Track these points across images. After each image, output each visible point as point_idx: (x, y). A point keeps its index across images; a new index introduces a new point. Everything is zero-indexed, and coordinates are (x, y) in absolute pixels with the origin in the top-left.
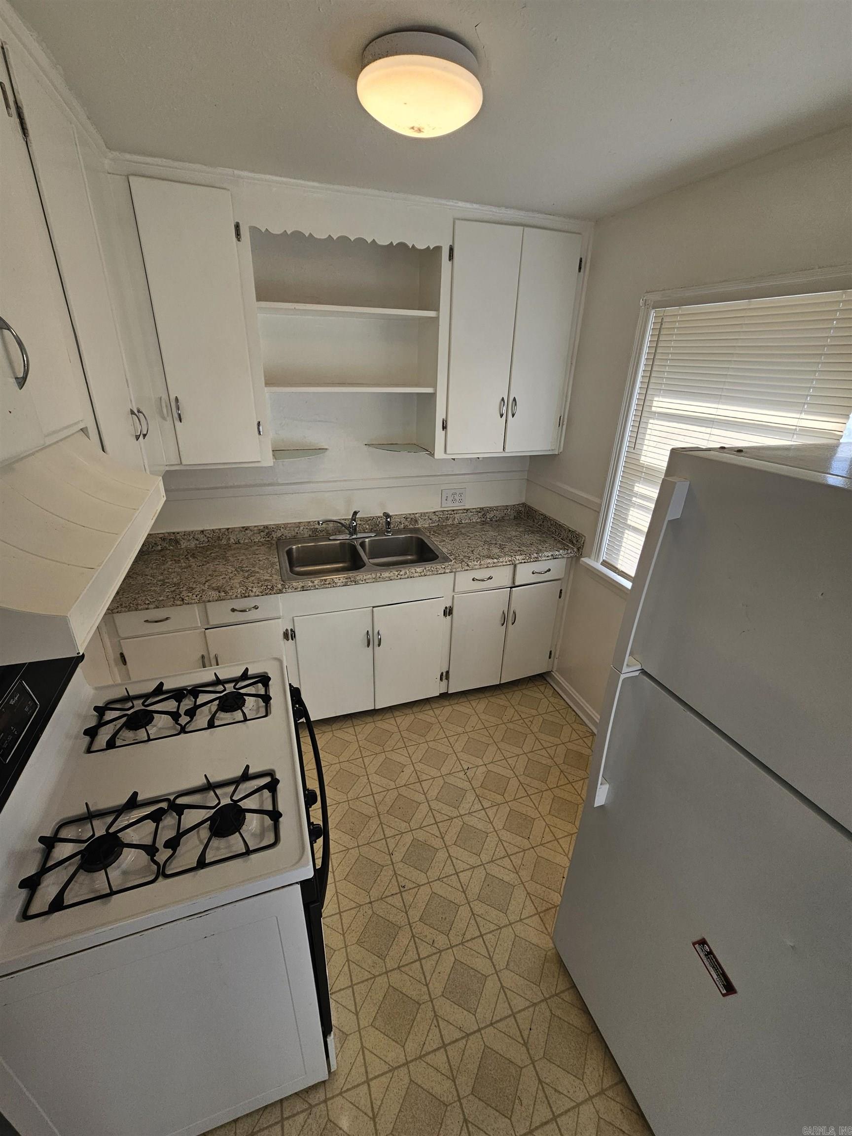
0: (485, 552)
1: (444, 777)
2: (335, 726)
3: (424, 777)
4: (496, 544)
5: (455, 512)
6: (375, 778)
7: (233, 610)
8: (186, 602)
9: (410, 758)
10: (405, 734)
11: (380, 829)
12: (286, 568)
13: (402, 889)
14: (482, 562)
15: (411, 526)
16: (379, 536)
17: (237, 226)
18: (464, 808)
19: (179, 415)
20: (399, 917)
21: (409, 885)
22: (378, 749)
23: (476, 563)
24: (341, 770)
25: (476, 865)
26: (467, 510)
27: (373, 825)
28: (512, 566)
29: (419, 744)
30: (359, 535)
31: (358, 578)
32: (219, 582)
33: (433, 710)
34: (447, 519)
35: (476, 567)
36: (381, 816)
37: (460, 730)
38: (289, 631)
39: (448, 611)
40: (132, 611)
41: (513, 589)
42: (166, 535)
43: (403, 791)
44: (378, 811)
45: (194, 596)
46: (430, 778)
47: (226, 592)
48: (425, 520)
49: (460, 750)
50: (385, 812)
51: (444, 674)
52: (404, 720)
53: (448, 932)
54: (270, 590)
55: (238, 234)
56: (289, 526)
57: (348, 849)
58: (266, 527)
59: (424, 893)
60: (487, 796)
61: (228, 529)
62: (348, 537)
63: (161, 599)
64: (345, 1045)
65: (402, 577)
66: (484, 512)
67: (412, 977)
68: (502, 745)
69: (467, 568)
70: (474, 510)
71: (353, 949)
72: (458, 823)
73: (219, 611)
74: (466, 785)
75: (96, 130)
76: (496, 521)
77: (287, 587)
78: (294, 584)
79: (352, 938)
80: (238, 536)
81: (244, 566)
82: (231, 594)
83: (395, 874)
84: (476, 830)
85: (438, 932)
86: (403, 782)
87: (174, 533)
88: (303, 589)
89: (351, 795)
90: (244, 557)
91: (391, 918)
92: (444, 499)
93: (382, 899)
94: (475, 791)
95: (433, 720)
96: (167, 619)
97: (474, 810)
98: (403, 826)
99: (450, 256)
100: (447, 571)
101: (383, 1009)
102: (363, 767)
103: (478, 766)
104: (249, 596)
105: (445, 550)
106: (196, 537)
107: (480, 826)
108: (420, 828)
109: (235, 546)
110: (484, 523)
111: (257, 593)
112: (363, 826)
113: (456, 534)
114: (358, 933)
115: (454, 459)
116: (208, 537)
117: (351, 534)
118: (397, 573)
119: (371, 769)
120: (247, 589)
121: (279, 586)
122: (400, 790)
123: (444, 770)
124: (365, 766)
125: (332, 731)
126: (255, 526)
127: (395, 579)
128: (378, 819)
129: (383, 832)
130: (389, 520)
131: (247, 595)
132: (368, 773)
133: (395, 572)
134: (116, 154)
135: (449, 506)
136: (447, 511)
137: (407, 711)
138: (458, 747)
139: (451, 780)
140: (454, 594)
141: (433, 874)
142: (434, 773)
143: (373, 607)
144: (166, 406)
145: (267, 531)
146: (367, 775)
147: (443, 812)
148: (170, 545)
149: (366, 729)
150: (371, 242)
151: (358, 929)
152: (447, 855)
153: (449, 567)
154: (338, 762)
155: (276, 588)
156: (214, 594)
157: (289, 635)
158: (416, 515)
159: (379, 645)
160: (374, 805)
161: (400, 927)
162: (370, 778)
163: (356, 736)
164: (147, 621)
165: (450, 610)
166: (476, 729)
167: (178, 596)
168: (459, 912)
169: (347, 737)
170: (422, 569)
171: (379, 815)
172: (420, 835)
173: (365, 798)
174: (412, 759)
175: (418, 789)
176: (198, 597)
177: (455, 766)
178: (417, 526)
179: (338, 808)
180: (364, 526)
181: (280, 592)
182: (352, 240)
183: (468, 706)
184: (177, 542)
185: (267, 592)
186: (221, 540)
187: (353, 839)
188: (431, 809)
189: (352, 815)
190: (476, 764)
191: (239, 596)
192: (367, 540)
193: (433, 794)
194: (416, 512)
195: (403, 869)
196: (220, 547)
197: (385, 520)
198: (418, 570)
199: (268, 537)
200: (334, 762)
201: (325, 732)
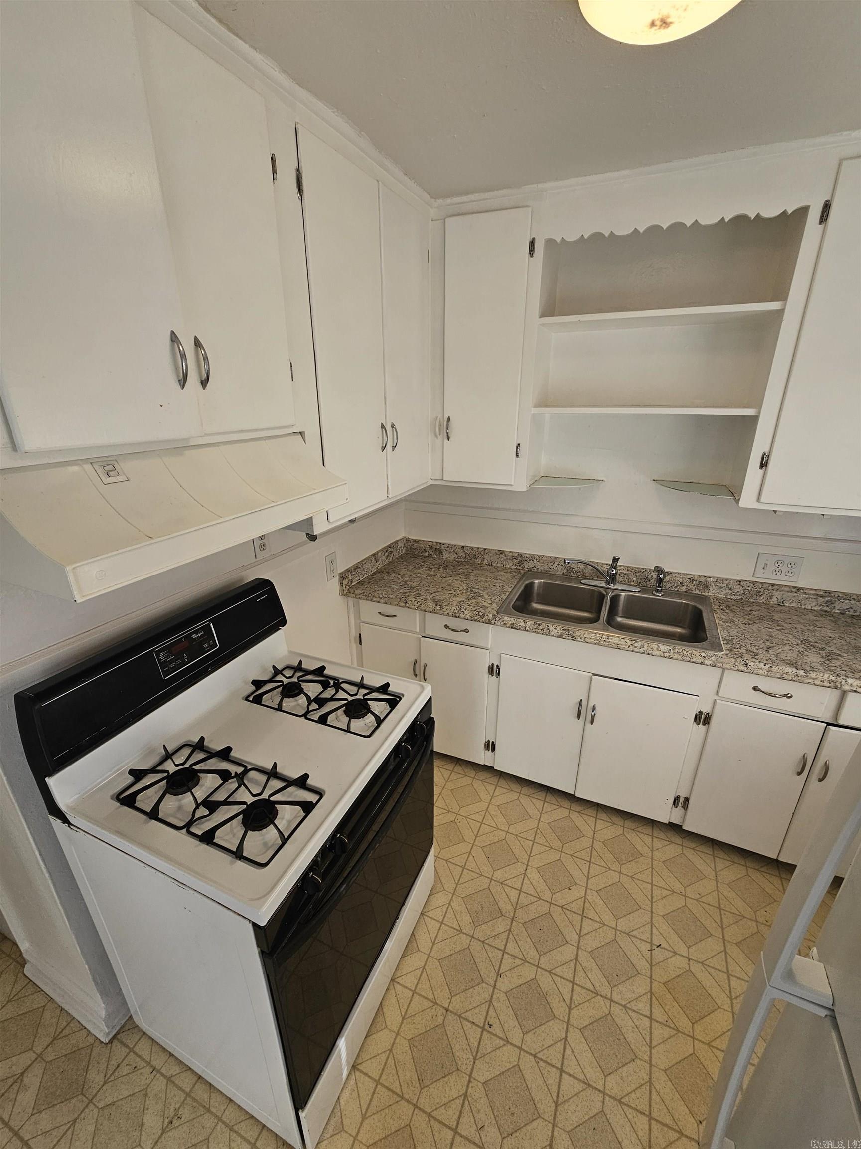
0: (791, 656)
1: (618, 932)
2: (526, 790)
3: (592, 914)
4: (822, 649)
5: (776, 587)
6: (533, 875)
7: (446, 627)
8: (407, 605)
9: (588, 879)
10: (597, 845)
11: (504, 936)
12: (512, 600)
13: (487, 1027)
14: (775, 669)
15: (697, 592)
16: (642, 593)
17: (532, 243)
18: (624, 993)
19: (448, 434)
20: (465, 1056)
21: (496, 1029)
22: (557, 844)
23: (762, 665)
24: (504, 841)
25: (595, 1085)
26: (799, 589)
27: (501, 925)
28: (836, 693)
29: (610, 869)
30: (617, 587)
31: (578, 634)
32: (443, 596)
33: (653, 839)
34: (759, 594)
35: (761, 672)
36: (514, 923)
37: (677, 886)
38: (495, 667)
39: (703, 717)
40: (368, 600)
41: (831, 727)
42: (435, 543)
43: (556, 912)
44: (514, 914)
45: (416, 602)
46: (598, 919)
47: (441, 607)
48: (721, 588)
49: (661, 914)
50: (522, 921)
51: (682, 800)
52: (607, 829)
53: (506, 1135)
54: (481, 618)
55: (532, 251)
56: (544, 558)
57: (461, 931)
58: (520, 555)
59: (507, 1057)
60: (666, 1005)
61: (485, 549)
62: (604, 585)
63: (391, 597)
64: (337, 1136)
65: (635, 650)
66: (829, 597)
67: (435, 1142)
68: (733, 950)
69: (742, 668)
70: (812, 592)
71: (402, 1046)
72: (603, 1007)
73: (436, 624)
74: (643, 966)
75: (416, 183)
76: (852, 617)
77: (497, 619)
78: (506, 618)
79: (409, 1031)
80: (492, 558)
81: (477, 587)
82: (445, 610)
83: (491, 1001)
84: (621, 1037)
85: (494, 1122)
86: (562, 902)
87: (441, 543)
88: (512, 627)
89: (498, 875)
90: (484, 579)
91: (456, 1048)
92: (760, 565)
93: (460, 1016)
94: (651, 982)
95: (646, 850)
96: (395, 616)
97: (635, 1008)
98: (532, 954)
99: (822, 216)
100: (707, 662)
101: (388, 1142)
102: (529, 853)
103: (675, 953)
104: (459, 617)
105: (722, 634)
106: (456, 551)
107: (630, 1037)
108: (550, 972)
109: (486, 567)
110: (823, 614)
111: (467, 617)
112: (490, 919)
113: (761, 619)
114: (416, 1031)
115: (775, 512)
116: (466, 553)
117: (608, 583)
118: (630, 643)
119: (535, 863)
120: (461, 609)
121: (491, 616)
122: (553, 908)
123: (623, 924)
124: (531, 853)
125: (520, 793)
126: (510, 552)
127: (623, 649)
128: (509, 923)
129: (507, 941)
130: (661, 576)
131: (458, 615)
132: (530, 864)
133: (628, 641)
134: (440, 201)
135: (766, 577)
136: (762, 584)
137: (616, 819)
138: (661, 908)
139: (624, 941)
140: (716, 697)
141: (532, 1042)
142: (608, 918)
143: (594, 674)
144: (440, 425)
145: (520, 559)
146: (527, 865)
147: (590, 976)
148: (435, 554)
149: (558, 812)
150: (693, 224)
151: (419, 1026)
152: (564, 1036)
153: (713, 659)
154: (506, 830)
155: (486, 617)
156: (432, 605)
157: (494, 670)
158: (708, 579)
159: (592, 722)
160: (514, 904)
161: (458, 1069)
162: (527, 870)
163: (541, 814)
164: (380, 613)
165: (706, 717)
166: (703, 899)
167: (404, 599)
168: (535, 1123)
169: (531, 810)
170: (668, 648)
171: (513, 919)
172: (545, 981)
173: (510, 889)
174: (590, 882)
175: (574, 923)
176: (419, 604)
177: (641, 930)
178: (706, 594)
179: (478, 879)
180: (631, 577)
181: (489, 622)
182: (665, 229)
183: (708, 861)
184: (441, 552)
185: (476, 618)
186: (476, 559)
187: (472, 924)
188: (577, 959)
189: (486, 897)
190: (676, 948)
191: (450, 614)
192: (623, 594)
193: (590, 943)
194: (710, 575)
195: (501, 1004)
196: (473, 564)
197: (655, 577)
198: (663, 648)
199: (520, 566)
200: (503, 828)
201: (512, 791)
